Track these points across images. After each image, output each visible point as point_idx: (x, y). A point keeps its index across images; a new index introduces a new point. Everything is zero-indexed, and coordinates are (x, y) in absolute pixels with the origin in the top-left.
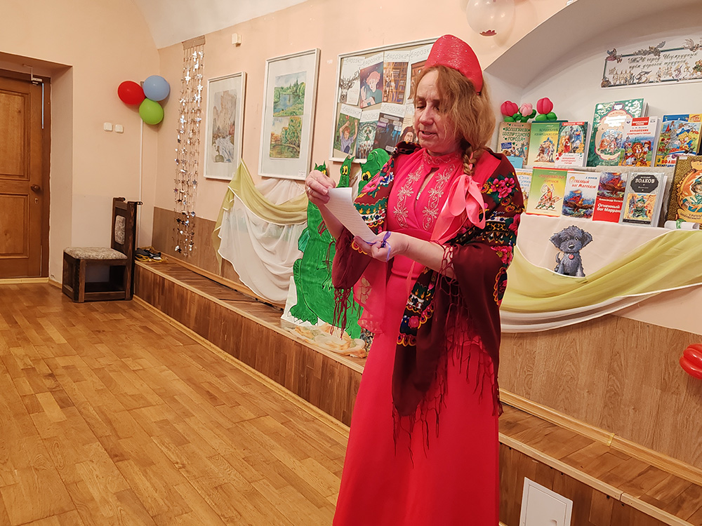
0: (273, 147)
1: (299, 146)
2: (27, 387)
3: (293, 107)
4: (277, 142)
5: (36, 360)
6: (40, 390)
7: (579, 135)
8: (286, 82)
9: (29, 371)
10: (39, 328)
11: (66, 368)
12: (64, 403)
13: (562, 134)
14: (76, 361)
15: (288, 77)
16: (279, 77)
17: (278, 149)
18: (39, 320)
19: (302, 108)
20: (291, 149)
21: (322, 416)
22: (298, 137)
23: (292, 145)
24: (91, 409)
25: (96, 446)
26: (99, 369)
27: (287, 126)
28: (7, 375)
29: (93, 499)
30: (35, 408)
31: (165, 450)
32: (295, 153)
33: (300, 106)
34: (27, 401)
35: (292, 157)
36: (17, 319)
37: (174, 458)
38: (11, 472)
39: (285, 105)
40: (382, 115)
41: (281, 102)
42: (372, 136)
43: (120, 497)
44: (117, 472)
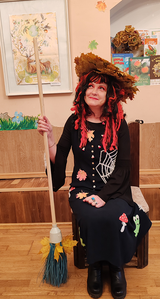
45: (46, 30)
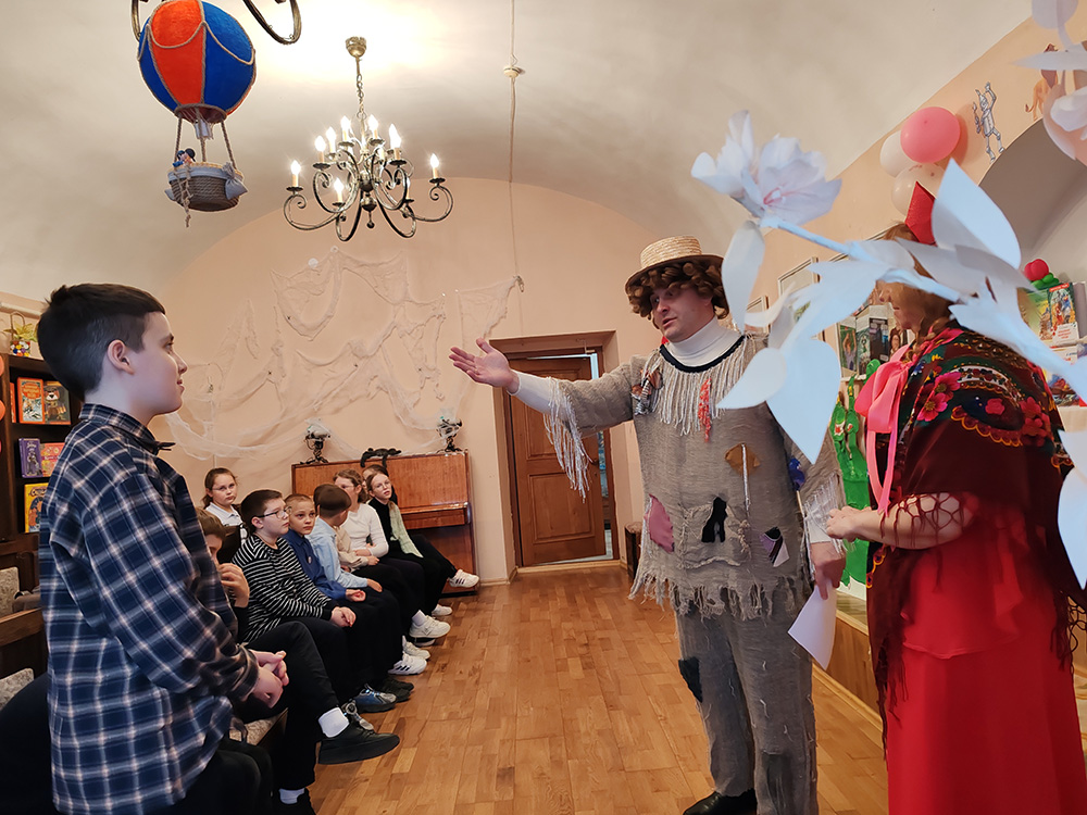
2: (563, 653)
5: (579, 633)
6: (572, 655)
7: (1067, 300)
9: (570, 640)
10: (593, 605)
11: (601, 639)
12: (587, 666)
13: (1052, 302)
14: (614, 635)
18: (596, 600)
21: (840, 691)
24: (608, 672)
25: (600, 699)
26: (629, 641)
28: (552, 644)
29: (579, 731)
30: (563, 668)
31: (655, 706)
34: (559, 663)
36: (577, 599)
37: (660, 712)
38: (528, 709)
40: (871, 320)
42: (868, 345)
43: (600, 733)
44: (607, 717)
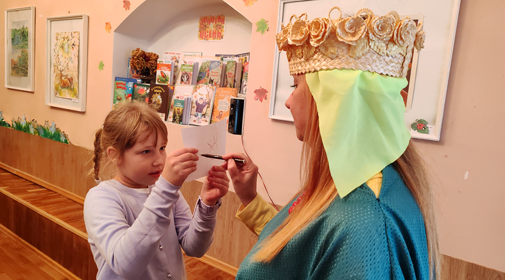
0: (13, 68)
1: (27, 69)
3: (22, 43)
4: (15, 66)
8: (18, 26)
15: (18, 23)
16: (14, 23)
17: (16, 70)
19: (27, 44)
20: (23, 71)
22: (26, 63)
23: (24, 68)
27: (20, 55)
32: (26, 74)
33: (26, 42)
35: (24, 76)
39: (18, 41)
41: (16, 39)
45: (73, 48)
